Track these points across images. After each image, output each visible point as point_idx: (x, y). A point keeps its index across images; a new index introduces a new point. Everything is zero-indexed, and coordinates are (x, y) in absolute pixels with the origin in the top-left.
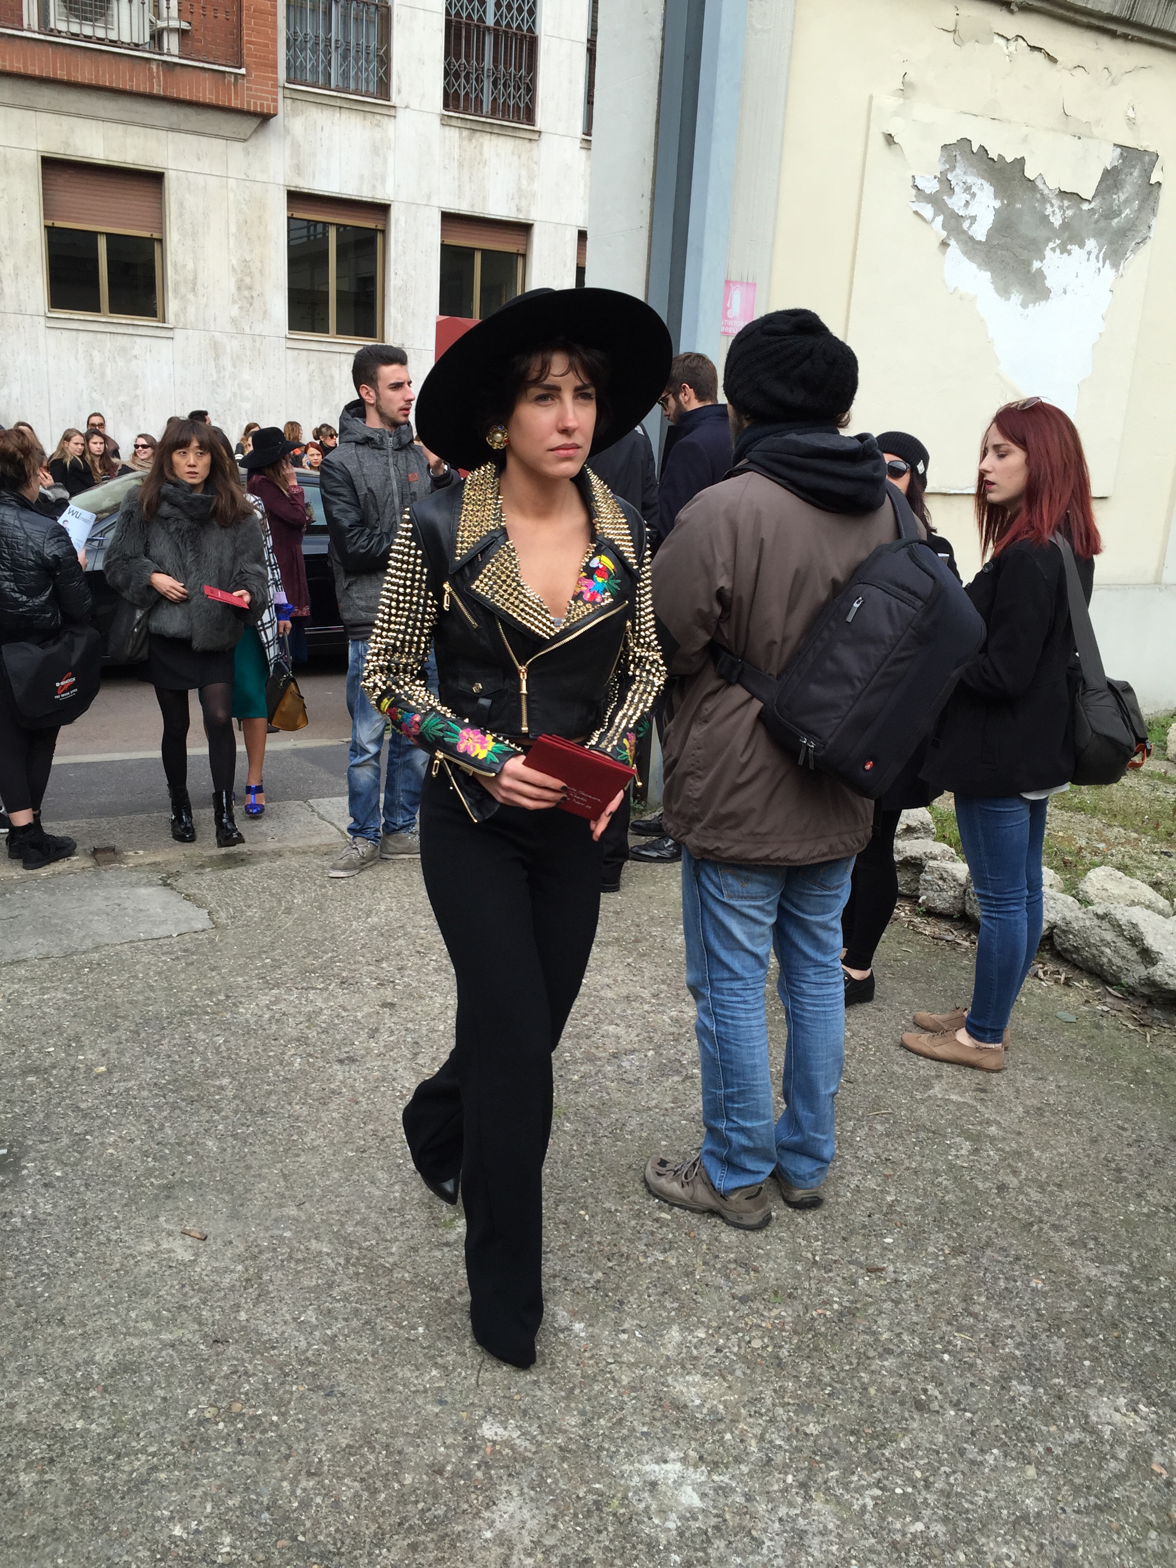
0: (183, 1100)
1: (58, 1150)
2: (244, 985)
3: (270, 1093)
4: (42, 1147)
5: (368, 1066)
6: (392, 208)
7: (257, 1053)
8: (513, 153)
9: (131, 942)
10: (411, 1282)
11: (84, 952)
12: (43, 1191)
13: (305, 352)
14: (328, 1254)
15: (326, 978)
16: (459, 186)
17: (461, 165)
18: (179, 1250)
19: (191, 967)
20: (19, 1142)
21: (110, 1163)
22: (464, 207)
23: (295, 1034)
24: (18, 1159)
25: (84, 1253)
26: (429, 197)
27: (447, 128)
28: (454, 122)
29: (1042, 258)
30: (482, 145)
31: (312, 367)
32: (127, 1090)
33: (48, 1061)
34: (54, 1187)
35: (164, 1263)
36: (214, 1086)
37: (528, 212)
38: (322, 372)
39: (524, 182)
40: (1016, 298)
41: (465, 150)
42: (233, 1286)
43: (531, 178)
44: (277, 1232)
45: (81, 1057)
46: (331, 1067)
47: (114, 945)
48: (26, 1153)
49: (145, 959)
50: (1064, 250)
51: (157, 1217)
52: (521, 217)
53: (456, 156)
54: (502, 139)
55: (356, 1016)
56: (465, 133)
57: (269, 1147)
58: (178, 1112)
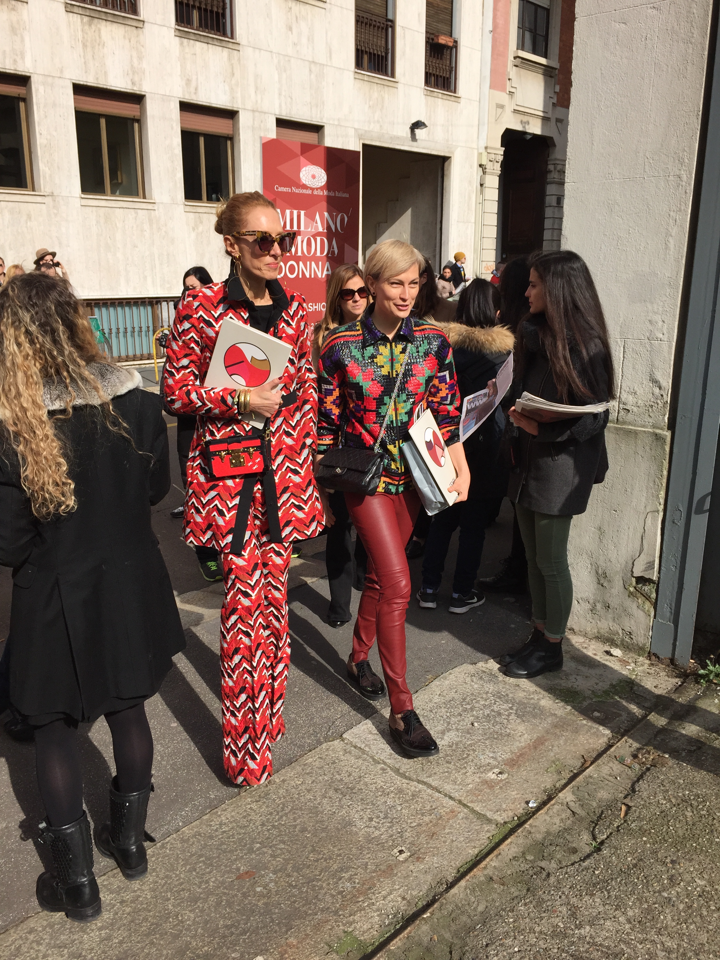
6: (32, 79)
8: (124, 37)
16: (85, 63)
17: (85, 46)
22: (90, 80)
26: (62, 71)
27: (71, 15)
28: (76, 10)
30: (99, 30)
37: (141, 85)
39: (135, 61)
41: (87, 34)
43: (140, 58)
52: (134, 89)
53: (81, 38)
54: (115, 25)
56: (86, 19)
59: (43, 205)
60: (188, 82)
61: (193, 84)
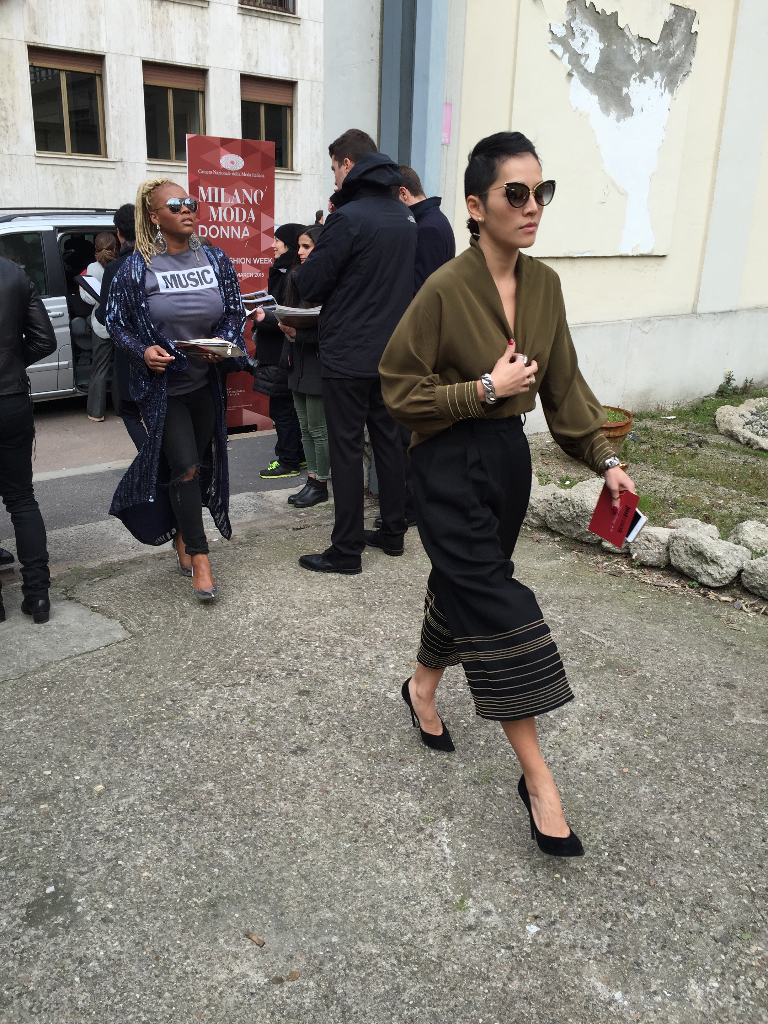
0: (184, 810)
1: (99, 880)
2: (181, 688)
3: (253, 792)
4: (83, 879)
5: (318, 754)
6: (106, 58)
7: (222, 752)
8: (190, 17)
9: (70, 657)
10: (462, 975)
11: (35, 672)
12: (104, 927)
13: (50, 167)
14: (379, 956)
15: (243, 673)
16: (154, 42)
17: (154, 26)
18: (251, 973)
19: (131, 677)
20: (61, 877)
21: (150, 886)
22: (158, 57)
23: (243, 730)
24: (68, 895)
25: (170, 991)
26: (132, 50)
29: (628, 86)
30: (166, 10)
31: (57, 177)
32: (131, 806)
33: (51, 786)
34: (112, 921)
35: (245, 990)
36: (203, 792)
37: (204, 60)
38: (64, 181)
39: (200, 38)
40: (613, 114)
42: (316, 1005)
43: (205, 36)
44: (326, 939)
45: (77, 778)
46: (289, 759)
47: (57, 663)
48: (72, 887)
49: (91, 672)
50: (642, 80)
51: (216, 939)
52: (200, 64)
53: (150, 19)
54: (182, 7)
55: (284, 707)
57: (277, 849)
58: (185, 823)
59: (113, 170)
60: (250, 55)
61: (254, 58)
